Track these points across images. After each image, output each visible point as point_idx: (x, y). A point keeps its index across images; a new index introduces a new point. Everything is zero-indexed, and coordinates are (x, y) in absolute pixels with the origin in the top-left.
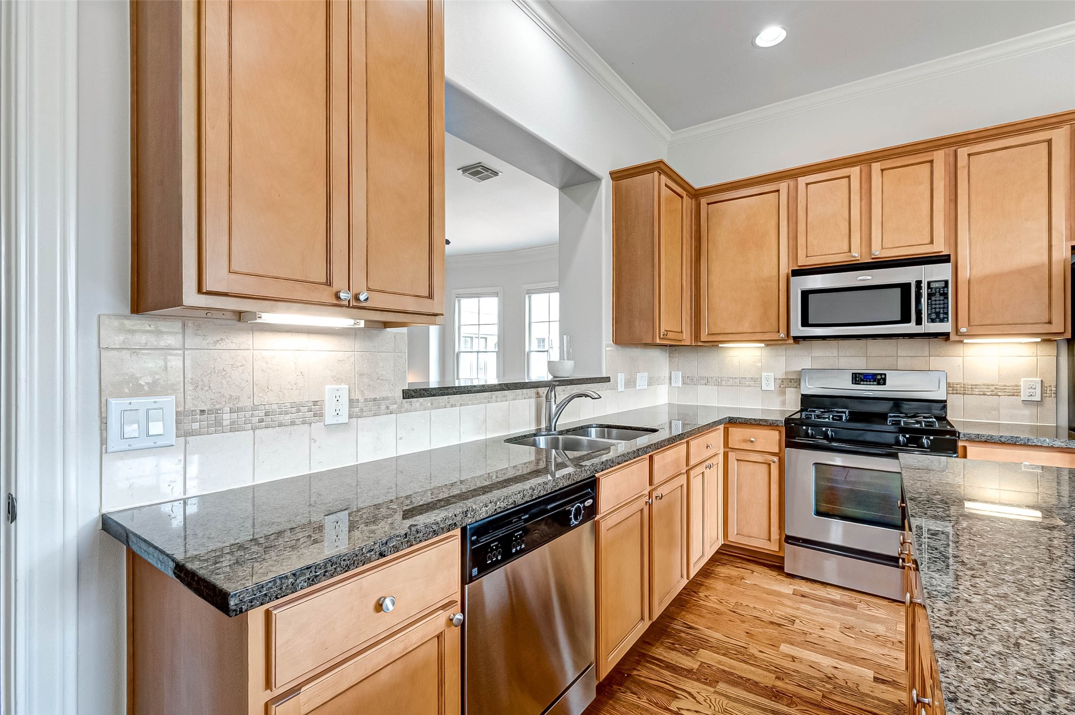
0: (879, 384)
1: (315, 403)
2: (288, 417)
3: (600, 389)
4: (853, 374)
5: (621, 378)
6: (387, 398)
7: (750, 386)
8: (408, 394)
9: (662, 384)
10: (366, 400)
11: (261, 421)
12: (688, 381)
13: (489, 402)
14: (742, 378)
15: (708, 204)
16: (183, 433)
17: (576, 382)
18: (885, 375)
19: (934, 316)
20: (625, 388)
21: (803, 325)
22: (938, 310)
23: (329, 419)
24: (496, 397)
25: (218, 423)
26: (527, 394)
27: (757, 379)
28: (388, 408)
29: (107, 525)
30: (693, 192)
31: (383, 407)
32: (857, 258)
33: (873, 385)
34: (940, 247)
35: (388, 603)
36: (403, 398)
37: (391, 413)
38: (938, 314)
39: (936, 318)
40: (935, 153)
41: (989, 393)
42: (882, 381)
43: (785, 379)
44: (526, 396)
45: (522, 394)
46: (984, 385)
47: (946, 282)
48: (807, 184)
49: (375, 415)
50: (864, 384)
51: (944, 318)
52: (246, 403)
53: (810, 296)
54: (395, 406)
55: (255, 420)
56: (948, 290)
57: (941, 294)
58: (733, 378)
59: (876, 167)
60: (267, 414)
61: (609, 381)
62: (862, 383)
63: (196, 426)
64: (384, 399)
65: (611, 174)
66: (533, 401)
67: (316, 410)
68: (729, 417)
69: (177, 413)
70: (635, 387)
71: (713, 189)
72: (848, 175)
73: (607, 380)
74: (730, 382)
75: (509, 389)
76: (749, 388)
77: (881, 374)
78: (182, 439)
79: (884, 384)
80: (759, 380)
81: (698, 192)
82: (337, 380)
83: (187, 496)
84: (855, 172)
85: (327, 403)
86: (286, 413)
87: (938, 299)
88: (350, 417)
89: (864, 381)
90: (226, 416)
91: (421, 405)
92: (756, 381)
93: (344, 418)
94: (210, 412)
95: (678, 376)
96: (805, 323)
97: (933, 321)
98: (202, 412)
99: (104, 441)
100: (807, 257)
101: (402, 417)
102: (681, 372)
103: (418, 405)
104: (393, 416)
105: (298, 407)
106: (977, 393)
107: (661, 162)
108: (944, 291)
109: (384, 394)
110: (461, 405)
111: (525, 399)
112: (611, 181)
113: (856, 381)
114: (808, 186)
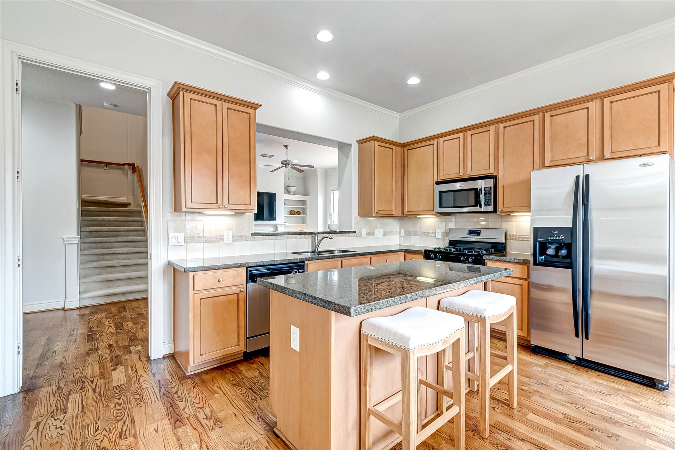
0: (478, 235)
1: (221, 236)
2: (213, 240)
3: (350, 236)
4: (468, 230)
5: (364, 232)
6: (246, 236)
7: (431, 236)
8: (253, 235)
9: (394, 235)
10: (238, 236)
11: (206, 241)
12: (408, 234)
13: (288, 239)
14: (428, 232)
15: (408, 150)
16: (186, 242)
17: (334, 233)
18: (480, 230)
19: (486, 203)
20: (366, 236)
21: (439, 208)
22: (488, 200)
23: (226, 241)
24: (291, 237)
25: (194, 240)
26: (307, 237)
27: (434, 232)
28: (246, 239)
29: (169, 263)
30: (401, 145)
31: (244, 239)
32: (462, 176)
33: (476, 235)
34: (492, 171)
35: (221, 280)
36: (252, 236)
37: (247, 241)
38: (488, 202)
39: (487, 204)
40: (491, 126)
41: (525, 240)
42: (479, 234)
43: (445, 233)
44: (307, 238)
45: (304, 237)
46: (523, 236)
47: (491, 188)
48: (444, 141)
49: (241, 241)
50: (472, 235)
51: (490, 204)
52: (201, 235)
53: (442, 194)
54: (248, 238)
55: (204, 240)
56: (491, 191)
57: (489, 193)
58: (424, 232)
59: (469, 133)
60: (207, 239)
61: (355, 233)
62: (471, 234)
63: (189, 241)
64: (244, 236)
65: (357, 141)
66: (310, 240)
67: (221, 239)
68: (405, 249)
69: (184, 237)
70: (374, 236)
71: (409, 143)
72: (459, 137)
73: (355, 232)
74: (424, 234)
75: (297, 234)
76: (431, 237)
77: (479, 230)
78: (185, 244)
79: (480, 235)
80: (435, 233)
81: (404, 145)
82: (228, 229)
83: (187, 258)
84: (461, 135)
85: (225, 236)
86: (213, 239)
87: (488, 195)
88: (232, 241)
89: (472, 234)
90: (196, 239)
91: (258, 238)
92: (434, 233)
93: (230, 241)
94: (192, 237)
95: (403, 231)
96: (440, 206)
97: (486, 205)
98: (190, 237)
99: (168, 243)
100: (444, 175)
101: (251, 242)
102: (404, 229)
103: (257, 238)
104: (248, 242)
105: (216, 237)
106: (520, 240)
107: (373, 137)
108: (490, 192)
109: (244, 235)
110: (275, 239)
111: (306, 238)
112: (358, 144)
113: (469, 233)
114: (445, 142)
